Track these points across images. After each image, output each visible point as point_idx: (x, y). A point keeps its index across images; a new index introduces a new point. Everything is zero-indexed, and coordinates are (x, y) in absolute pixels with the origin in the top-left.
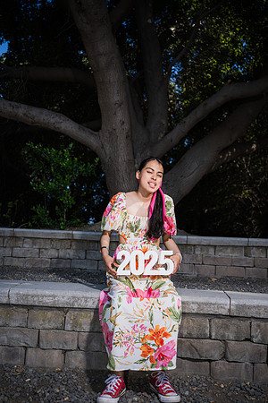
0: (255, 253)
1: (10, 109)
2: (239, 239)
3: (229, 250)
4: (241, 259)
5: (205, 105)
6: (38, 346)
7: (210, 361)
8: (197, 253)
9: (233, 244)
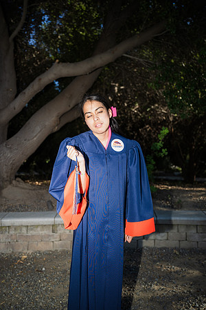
0: (61, 230)
3: (39, 229)
4: (50, 236)
5: (40, 79)
8: (11, 232)
9: (42, 224)
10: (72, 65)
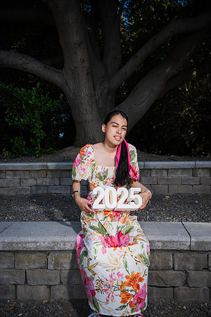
0: (201, 174)
3: (179, 172)
4: (189, 179)
5: (155, 39)
6: (26, 283)
7: (173, 287)
8: (152, 175)
9: (183, 167)
10: (191, 20)
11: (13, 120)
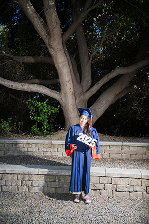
0: (125, 149)
1: (21, 87)
2: (118, 143)
3: (115, 147)
4: (120, 151)
5: (108, 76)
6: (48, 186)
7: (100, 190)
9: (116, 145)
10: (126, 68)
11: (34, 117)
